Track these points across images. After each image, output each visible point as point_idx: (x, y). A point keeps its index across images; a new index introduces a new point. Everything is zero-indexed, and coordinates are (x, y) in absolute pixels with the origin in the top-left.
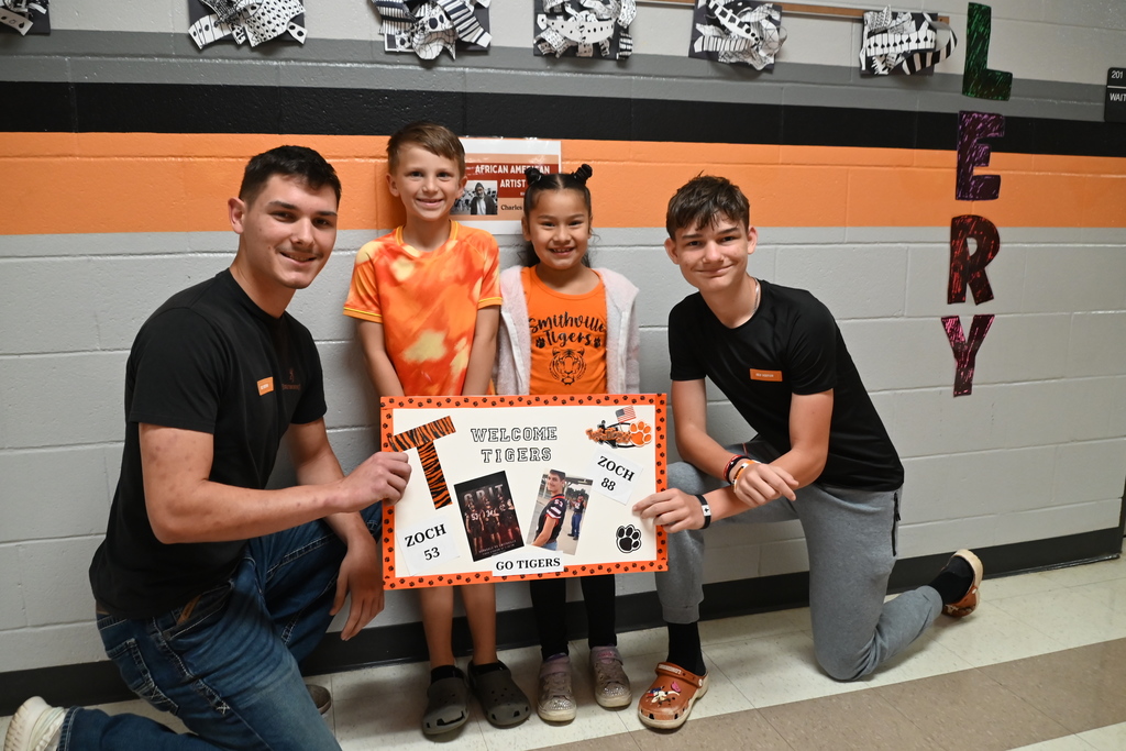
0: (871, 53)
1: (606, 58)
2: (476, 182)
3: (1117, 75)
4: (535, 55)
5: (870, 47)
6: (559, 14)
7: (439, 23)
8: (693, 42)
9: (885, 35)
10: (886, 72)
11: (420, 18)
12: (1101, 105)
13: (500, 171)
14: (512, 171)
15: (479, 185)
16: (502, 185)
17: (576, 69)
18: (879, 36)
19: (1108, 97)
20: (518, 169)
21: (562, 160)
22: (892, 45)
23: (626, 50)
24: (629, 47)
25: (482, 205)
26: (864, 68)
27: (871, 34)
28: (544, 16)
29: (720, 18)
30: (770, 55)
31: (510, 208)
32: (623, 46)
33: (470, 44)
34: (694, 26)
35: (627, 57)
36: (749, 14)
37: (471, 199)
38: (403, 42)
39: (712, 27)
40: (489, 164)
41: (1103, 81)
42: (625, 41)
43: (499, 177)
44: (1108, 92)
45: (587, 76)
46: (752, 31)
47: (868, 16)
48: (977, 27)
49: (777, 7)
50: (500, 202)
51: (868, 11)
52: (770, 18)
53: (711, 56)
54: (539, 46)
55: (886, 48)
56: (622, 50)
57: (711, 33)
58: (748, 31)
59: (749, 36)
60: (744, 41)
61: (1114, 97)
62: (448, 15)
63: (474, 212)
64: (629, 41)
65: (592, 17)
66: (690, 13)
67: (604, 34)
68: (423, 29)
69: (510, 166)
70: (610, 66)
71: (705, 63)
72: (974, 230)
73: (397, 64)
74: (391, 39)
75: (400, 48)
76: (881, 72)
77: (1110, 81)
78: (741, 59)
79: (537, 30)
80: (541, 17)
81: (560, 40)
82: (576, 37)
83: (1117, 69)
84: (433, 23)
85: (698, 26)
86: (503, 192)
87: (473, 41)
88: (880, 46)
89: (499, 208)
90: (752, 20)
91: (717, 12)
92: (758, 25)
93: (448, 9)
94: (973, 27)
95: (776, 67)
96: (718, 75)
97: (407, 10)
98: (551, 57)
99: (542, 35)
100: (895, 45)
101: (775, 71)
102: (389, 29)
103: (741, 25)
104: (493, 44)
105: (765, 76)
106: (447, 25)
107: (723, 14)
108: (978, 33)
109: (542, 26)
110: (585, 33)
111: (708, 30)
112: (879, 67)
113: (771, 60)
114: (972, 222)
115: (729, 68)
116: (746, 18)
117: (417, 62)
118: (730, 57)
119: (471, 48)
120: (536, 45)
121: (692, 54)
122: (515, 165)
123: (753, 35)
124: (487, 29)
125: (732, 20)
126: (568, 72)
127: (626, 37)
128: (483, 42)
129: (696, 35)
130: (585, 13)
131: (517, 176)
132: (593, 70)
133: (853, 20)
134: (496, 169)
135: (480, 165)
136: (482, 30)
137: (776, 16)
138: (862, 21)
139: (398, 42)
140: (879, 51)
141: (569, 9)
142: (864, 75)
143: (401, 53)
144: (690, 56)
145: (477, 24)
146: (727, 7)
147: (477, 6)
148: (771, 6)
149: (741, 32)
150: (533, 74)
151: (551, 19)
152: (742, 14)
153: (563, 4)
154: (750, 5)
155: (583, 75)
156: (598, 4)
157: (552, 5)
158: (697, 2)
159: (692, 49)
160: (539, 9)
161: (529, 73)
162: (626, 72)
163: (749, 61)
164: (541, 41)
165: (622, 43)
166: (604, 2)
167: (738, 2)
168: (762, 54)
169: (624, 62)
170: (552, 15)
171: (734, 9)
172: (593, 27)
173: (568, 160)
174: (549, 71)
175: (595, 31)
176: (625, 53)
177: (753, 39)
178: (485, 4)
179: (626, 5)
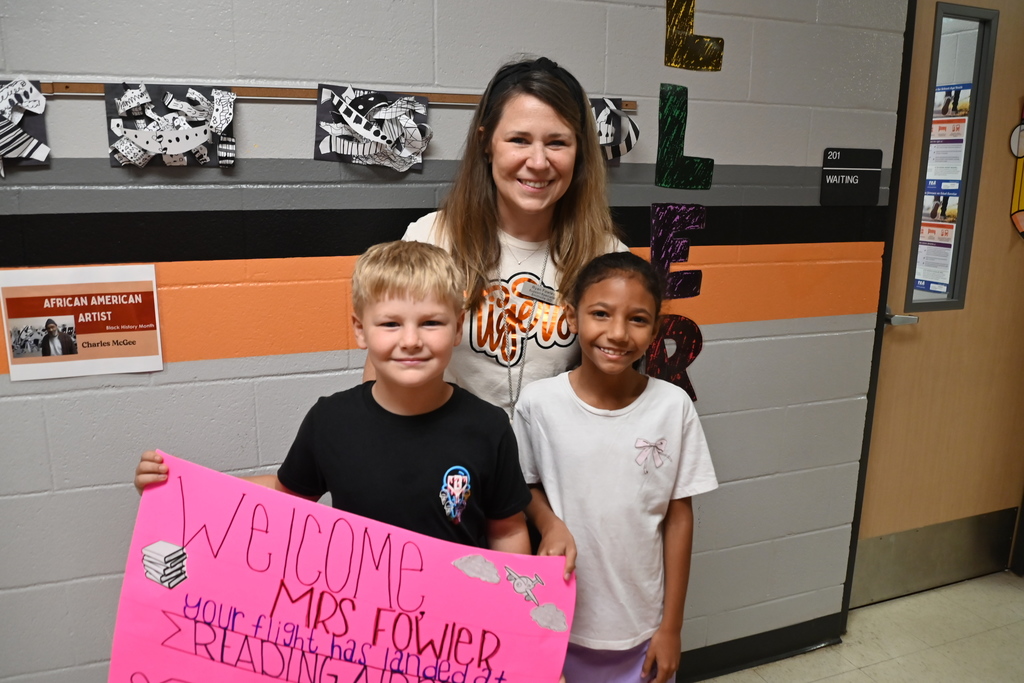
1: (206, 165)
2: (46, 319)
3: (833, 155)
4: (113, 167)
6: (140, 117)
8: (318, 143)
12: (817, 188)
13: (77, 303)
14: (94, 302)
15: (49, 322)
16: (81, 319)
17: (168, 180)
19: (824, 179)
20: (101, 300)
21: (158, 286)
23: (226, 158)
24: (231, 155)
25: (56, 345)
28: (120, 121)
29: (345, 117)
30: (417, 154)
31: (94, 345)
32: (223, 154)
33: (19, 159)
34: (318, 125)
35: (229, 165)
36: (383, 109)
37: (41, 338)
39: (340, 125)
40: (62, 297)
41: (818, 162)
42: (225, 147)
43: (76, 311)
44: (825, 174)
45: (184, 187)
46: (382, 134)
48: (670, 111)
49: (421, 98)
50: (80, 339)
52: (412, 113)
53: (344, 159)
54: (116, 156)
56: (222, 158)
57: (340, 133)
58: (377, 133)
60: (374, 145)
61: (831, 179)
63: (46, 352)
64: (231, 147)
65: (181, 121)
66: (313, 108)
67: (197, 140)
69: (89, 297)
70: (214, 173)
71: (336, 165)
72: (672, 330)
77: (826, 162)
78: (378, 161)
79: (113, 138)
80: (114, 122)
81: (136, 151)
82: (154, 149)
83: (833, 150)
85: (323, 124)
86: (82, 328)
87: (25, 155)
89: (79, 346)
90: (388, 117)
91: (342, 110)
92: (395, 121)
94: (666, 111)
95: (427, 166)
96: (353, 178)
98: (130, 167)
99: (117, 145)
101: (425, 170)
103: (368, 127)
104: (56, 155)
105: (413, 176)
107: (348, 113)
108: (673, 117)
109: (118, 132)
110: (165, 144)
111: (334, 129)
113: (419, 159)
114: (669, 323)
115: (367, 170)
116: (379, 115)
118: (367, 158)
119: (24, 163)
120: (112, 155)
121: (318, 156)
122: (96, 295)
123: (384, 138)
124: (43, 139)
125: (358, 120)
126: (159, 184)
127: (227, 143)
128: (41, 155)
129: (321, 135)
130: (170, 116)
131: (102, 308)
132: (190, 181)
134: (71, 302)
135: (49, 298)
136: (35, 142)
137: (421, 110)
141: (149, 113)
144: (315, 159)
145: (26, 136)
146: (354, 103)
147: (28, 114)
148: (412, 99)
149: (369, 135)
150: (112, 188)
151: (128, 123)
152: (375, 111)
153: (143, 106)
154: (387, 98)
155: (179, 187)
156: (185, 106)
157: (127, 108)
158: (320, 97)
159: (317, 150)
160: (112, 112)
161: (106, 188)
162: (234, 180)
163: (387, 163)
164: (116, 151)
165: (221, 150)
166: (193, 103)
167: (369, 96)
168: (406, 153)
169: (230, 169)
170: (130, 119)
171: (366, 104)
172: (174, 136)
173: (165, 285)
174: (133, 184)
175: (178, 140)
176: (227, 162)
177: (384, 142)
178: (39, 110)
179: (220, 108)
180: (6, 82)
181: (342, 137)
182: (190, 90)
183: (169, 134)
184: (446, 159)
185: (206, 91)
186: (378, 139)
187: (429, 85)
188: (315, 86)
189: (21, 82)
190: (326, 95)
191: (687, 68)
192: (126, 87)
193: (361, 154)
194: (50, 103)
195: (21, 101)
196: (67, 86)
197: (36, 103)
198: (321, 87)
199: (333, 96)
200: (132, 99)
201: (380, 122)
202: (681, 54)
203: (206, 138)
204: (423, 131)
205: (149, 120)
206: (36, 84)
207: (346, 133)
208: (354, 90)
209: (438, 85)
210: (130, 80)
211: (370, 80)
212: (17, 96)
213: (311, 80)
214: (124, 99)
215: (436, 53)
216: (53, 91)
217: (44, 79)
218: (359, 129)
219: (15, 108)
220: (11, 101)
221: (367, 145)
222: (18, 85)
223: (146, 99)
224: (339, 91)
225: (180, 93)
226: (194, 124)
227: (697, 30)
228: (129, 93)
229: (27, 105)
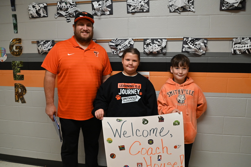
0: (235, 49)
1: (160, 53)
4: (144, 54)
5: (235, 47)
6: (149, 45)
7: (121, 49)
8: (182, 49)
9: (239, 44)
10: (240, 53)
11: (118, 48)
17: (153, 56)
18: (237, 45)
22: (240, 47)
24: (165, 51)
26: (233, 53)
27: (235, 44)
28: (146, 45)
29: (188, 44)
32: (164, 51)
34: (183, 45)
35: (165, 53)
36: (197, 42)
38: (115, 53)
39: (187, 45)
42: (164, 50)
45: (156, 58)
47: (234, 39)
49: (206, 39)
51: (234, 38)
52: (203, 42)
53: (188, 52)
55: (239, 48)
56: (163, 52)
57: (187, 47)
62: (123, 47)
64: (165, 50)
65: (156, 45)
66: (181, 43)
67: (159, 49)
68: (118, 51)
70: (162, 55)
71: (186, 53)
73: (114, 57)
74: (113, 52)
75: (115, 54)
76: (239, 53)
78: (195, 52)
79: (144, 48)
80: (145, 46)
81: (148, 51)
82: (151, 51)
84: (120, 49)
85: (184, 45)
88: (237, 47)
90: (198, 43)
91: (188, 42)
93: (123, 46)
95: (206, 53)
96: (190, 56)
97: (115, 46)
98: (147, 54)
99: (145, 50)
100: (241, 47)
101: (206, 54)
102: (113, 50)
103: (193, 46)
105: (203, 56)
106: (123, 49)
107: (189, 43)
109: (145, 47)
110: (153, 50)
111: (186, 46)
112: (238, 52)
113: (204, 52)
115: (193, 54)
116: (196, 43)
117: (118, 56)
120: (144, 51)
121: (182, 51)
123: (196, 48)
125: (191, 44)
127: (165, 49)
129: (183, 47)
130: (154, 44)
132: (157, 56)
133: (230, 41)
137: (205, 41)
138: (232, 41)
139: (114, 53)
140: (237, 48)
141: (151, 44)
142: (233, 54)
143: (115, 55)
144: (182, 52)
146: (191, 41)
147: (131, 44)
148: (203, 39)
149: (193, 47)
150: (143, 57)
151: (147, 46)
152: (195, 42)
153: (150, 43)
154: (198, 39)
155: (155, 58)
156: (157, 42)
157: (147, 43)
158: (184, 40)
159: (182, 50)
160: (144, 44)
161: (142, 58)
162: (165, 56)
163: (197, 53)
164: (145, 51)
165: (163, 51)
166: (159, 42)
167: (194, 39)
168: (201, 51)
169: (165, 54)
170: (148, 45)
171: (193, 41)
172: (155, 48)
173: (151, 76)
174: (147, 57)
175: (155, 49)
176: (164, 53)
177: (196, 49)
178: (133, 44)
179: (164, 43)
180: (128, 39)
181: (187, 48)
182: (159, 39)
183: (154, 48)
184: (211, 52)
185: (161, 39)
186: (195, 48)
187: (208, 36)
188: (183, 37)
189: (130, 39)
190: (185, 39)
192: (147, 39)
193: (191, 51)
194: (135, 42)
195: (130, 42)
196: (137, 39)
197: (132, 43)
198: (184, 38)
199: (186, 39)
200: (148, 41)
201: (196, 44)
203: (161, 48)
204: (205, 46)
205: (151, 45)
206: (133, 39)
207: (188, 47)
208: (191, 38)
209: (210, 36)
210: (148, 38)
211: (195, 36)
212: (129, 42)
213: (182, 36)
214: (147, 41)
215: (210, 29)
216: (135, 40)
217: (134, 38)
218: (191, 46)
219: (129, 44)
220: (128, 42)
221: (193, 49)
222: (129, 40)
223: (151, 41)
224: (188, 38)
225: (157, 40)
226: (159, 46)
228: (148, 40)
229: (131, 43)
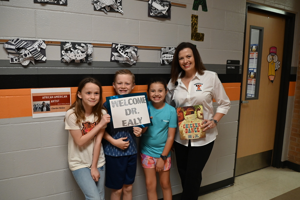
0: (164, 59)
1: (84, 63)
2: (42, 102)
3: (229, 62)
4: (61, 63)
5: (163, 57)
6: (69, 50)
7: (28, 55)
8: (111, 57)
9: (167, 54)
10: (168, 64)
11: (22, 53)
12: (225, 69)
13: (51, 97)
14: (55, 97)
15: (43, 102)
16: (52, 102)
17: (75, 66)
18: (165, 54)
19: (227, 67)
20: (57, 97)
21: (71, 93)
22: (169, 57)
23: (90, 61)
24: (91, 60)
25: (45, 108)
26: (162, 63)
27: (163, 54)
28: (64, 51)
30: (135, 60)
31: (54, 109)
32: (89, 60)
33: (39, 60)
34: (112, 53)
36: (128, 49)
37: (41, 107)
38: (16, 60)
40: (47, 96)
41: (226, 64)
42: (90, 58)
43: (50, 100)
44: (227, 66)
46: (128, 55)
47: (162, 49)
49: (136, 47)
50: (51, 107)
51: (162, 47)
52: (134, 50)
53: (117, 61)
54: (63, 60)
55: (167, 58)
56: (89, 61)
58: (127, 55)
59: (127, 57)
60: (126, 58)
61: (228, 67)
62: (31, 52)
63: (42, 110)
64: (91, 58)
65: (79, 51)
66: (110, 49)
67: (83, 56)
68: (22, 57)
69: (54, 96)
70: (86, 65)
71: (115, 63)
73: (14, 67)
74: (12, 59)
75: (15, 62)
76: (167, 64)
77: (227, 63)
78: (126, 62)
79: (62, 55)
80: (63, 51)
81: (69, 59)
82: (74, 58)
83: (229, 60)
84: (26, 55)
85: (113, 53)
86: (52, 104)
87: (40, 59)
88: (166, 57)
89: (51, 109)
90: (129, 51)
91: (118, 49)
92: (131, 52)
93: (30, 51)
95: (137, 63)
96: (119, 66)
97: (17, 51)
98: (66, 63)
99: (63, 57)
100: (170, 57)
101: (136, 65)
102: (11, 56)
103: (125, 54)
104: (47, 60)
105: (133, 66)
106: (30, 55)
107: (120, 50)
110: (77, 57)
111: (116, 54)
112: (166, 63)
113: (135, 62)
115: (123, 64)
116: (127, 51)
117: (21, 66)
118: (123, 61)
119: (40, 61)
120: (61, 60)
122: (55, 96)
123: (129, 56)
124: (45, 55)
125: (122, 52)
126: (72, 67)
128: (44, 59)
129: (112, 55)
130: (77, 50)
131: (57, 99)
132: (80, 66)
133: (158, 50)
134: (49, 97)
135: (44, 96)
136: (43, 56)
137: (136, 50)
138: (161, 50)
139: (14, 60)
140: (166, 59)
141: (72, 49)
142: (162, 65)
143: (15, 63)
144: (110, 61)
145: (41, 54)
146: (121, 48)
147: (41, 49)
148: (134, 47)
149: (125, 56)
150: (61, 68)
152: (125, 50)
153: (70, 48)
154: (128, 47)
155: (77, 68)
156: (81, 48)
157: (67, 48)
158: (112, 46)
159: (111, 59)
160: (62, 49)
161: (60, 68)
162: (91, 66)
163: (128, 63)
164: (63, 58)
165: (89, 59)
166: (83, 47)
167: (124, 46)
168: (132, 60)
169: (90, 64)
170: (66, 51)
171: (124, 48)
173: (73, 93)
174: (66, 67)
175: (80, 56)
176: (90, 62)
178: (44, 48)
179: (90, 48)
180: (37, 41)
181: (117, 56)
182: (82, 44)
183: (77, 55)
184: (141, 62)
185: (85, 44)
187: (137, 44)
188: (111, 43)
189: (40, 40)
190: (114, 46)
191: (196, 40)
192: (66, 43)
194: (47, 46)
195: (40, 46)
196: (51, 42)
197: (44, 46)
198: (113, 44)
199: (116, 46)
200: (68, 46)
201: (127, 53)
202: (195, 37)
203: (85, 56)
204: (136, 54)
205: (71, 51)
206: (44, 41)
208: (120, 44)
209: (140, 44)
210: (67, 41)
211: (124, 42)
212: (39, 44)
213: (110, 42)
214: (66, 46)
215: (139, 36)
216: (48, 43)
217: (46, 40)
218: (123, 54)
219: (39, 47)
220: (38, 45)
221: (123, 58)
222: (39, 41)
223: (71, 46)
224: (117, 45)
225: (79, 44)
226: (83, 52)
227: (198, 32)
228: (67, 44)
229: (42, 46)
